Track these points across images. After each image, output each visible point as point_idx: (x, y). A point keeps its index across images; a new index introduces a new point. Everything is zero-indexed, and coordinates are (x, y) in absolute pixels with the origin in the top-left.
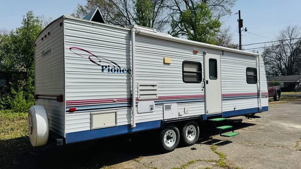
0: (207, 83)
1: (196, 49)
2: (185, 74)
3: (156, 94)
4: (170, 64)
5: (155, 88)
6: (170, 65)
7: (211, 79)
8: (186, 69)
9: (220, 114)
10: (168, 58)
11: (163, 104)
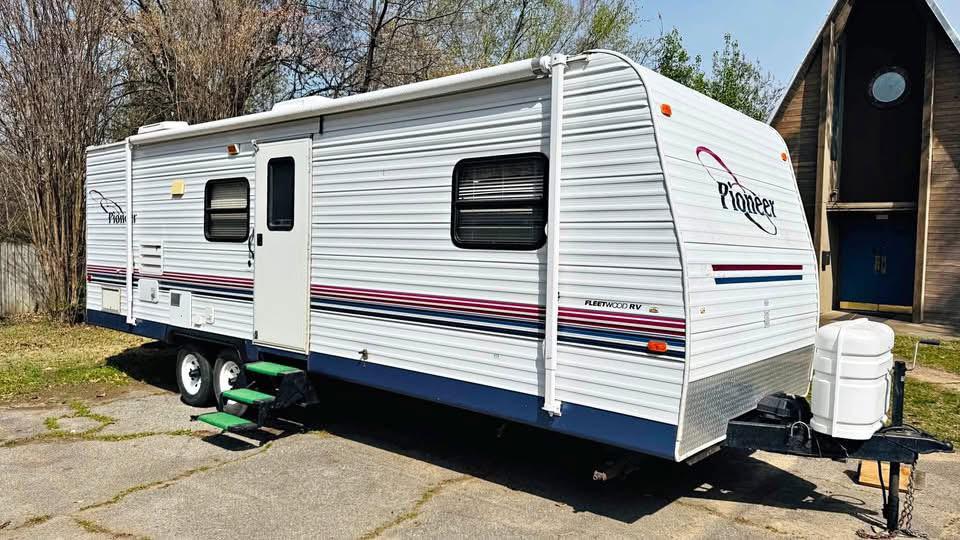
0: (260, 243)
1: (234, 141)
2: (214, 216)
3: (159, 266)
4: (182, 195)
5: (159, 252)
6: (183, 197)
7: (271, 229)
8: (216, 204)
9: (303, 358)
10: (179, 181)
11: (168, 289)
